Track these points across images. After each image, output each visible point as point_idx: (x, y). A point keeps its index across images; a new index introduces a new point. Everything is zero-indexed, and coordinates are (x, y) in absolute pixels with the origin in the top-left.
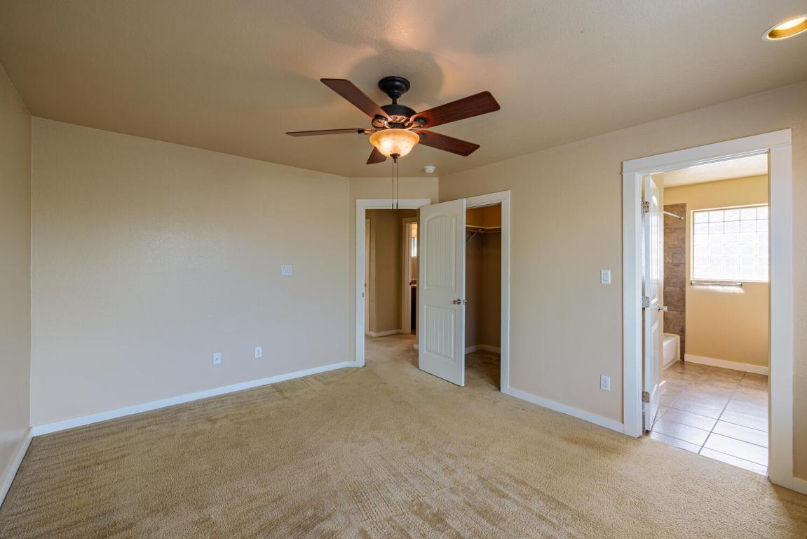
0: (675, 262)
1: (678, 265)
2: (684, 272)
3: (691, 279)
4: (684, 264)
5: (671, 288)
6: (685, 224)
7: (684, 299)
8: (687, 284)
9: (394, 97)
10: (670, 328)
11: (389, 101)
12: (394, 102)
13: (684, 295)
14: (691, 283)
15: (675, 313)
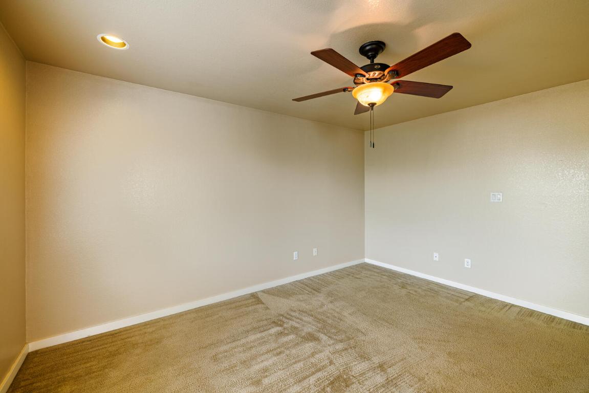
9: (372, 58)
11: (368, 62)
12: (372, 61)
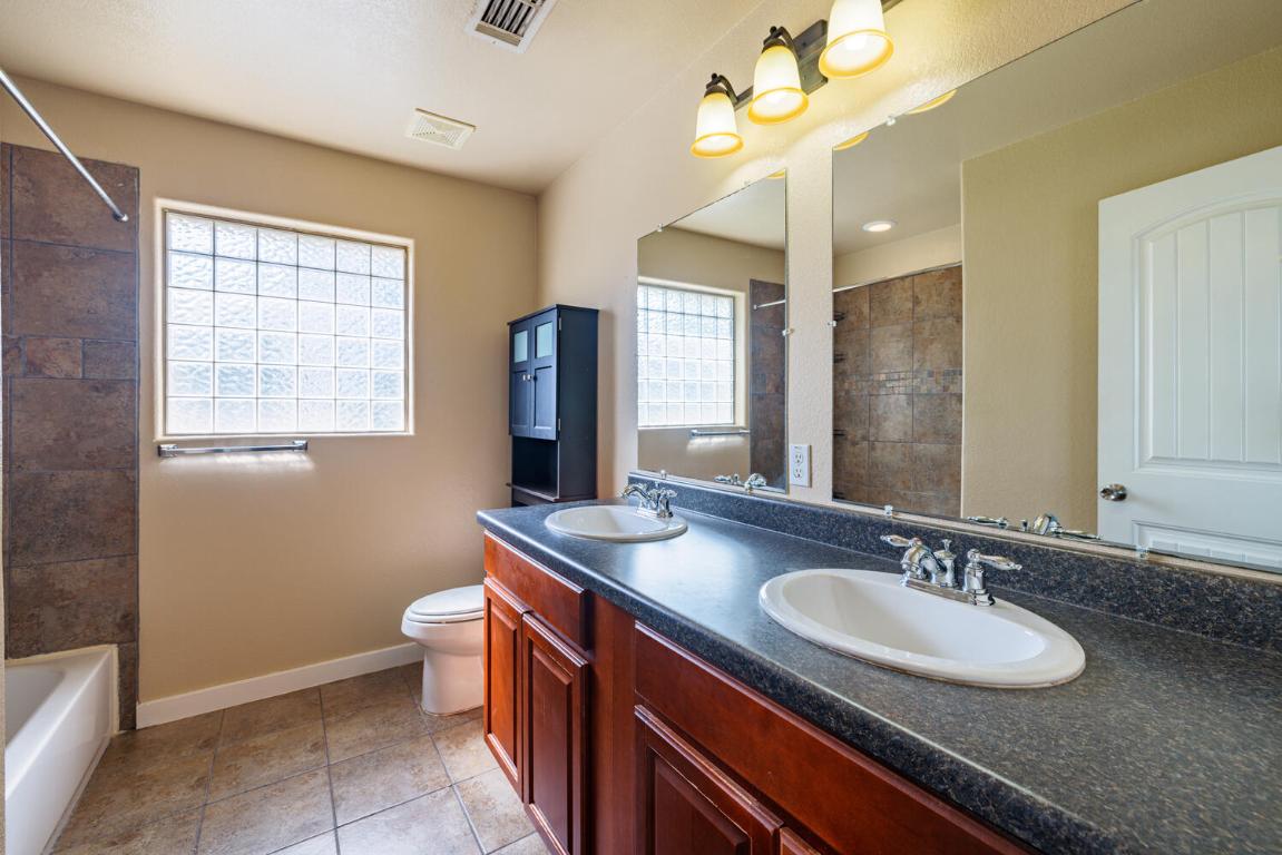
0: (96, 375)
1: (106, 387)
2: (132, 412)
3: (159, 436)
4: (133, 384)
5: (81, 473)
6: (134, 242)
7: (134, 511)
8: (144, 452)
10: (78, 630)
13: (133, 496)
14: (160, 453)
15: (98, 564)
